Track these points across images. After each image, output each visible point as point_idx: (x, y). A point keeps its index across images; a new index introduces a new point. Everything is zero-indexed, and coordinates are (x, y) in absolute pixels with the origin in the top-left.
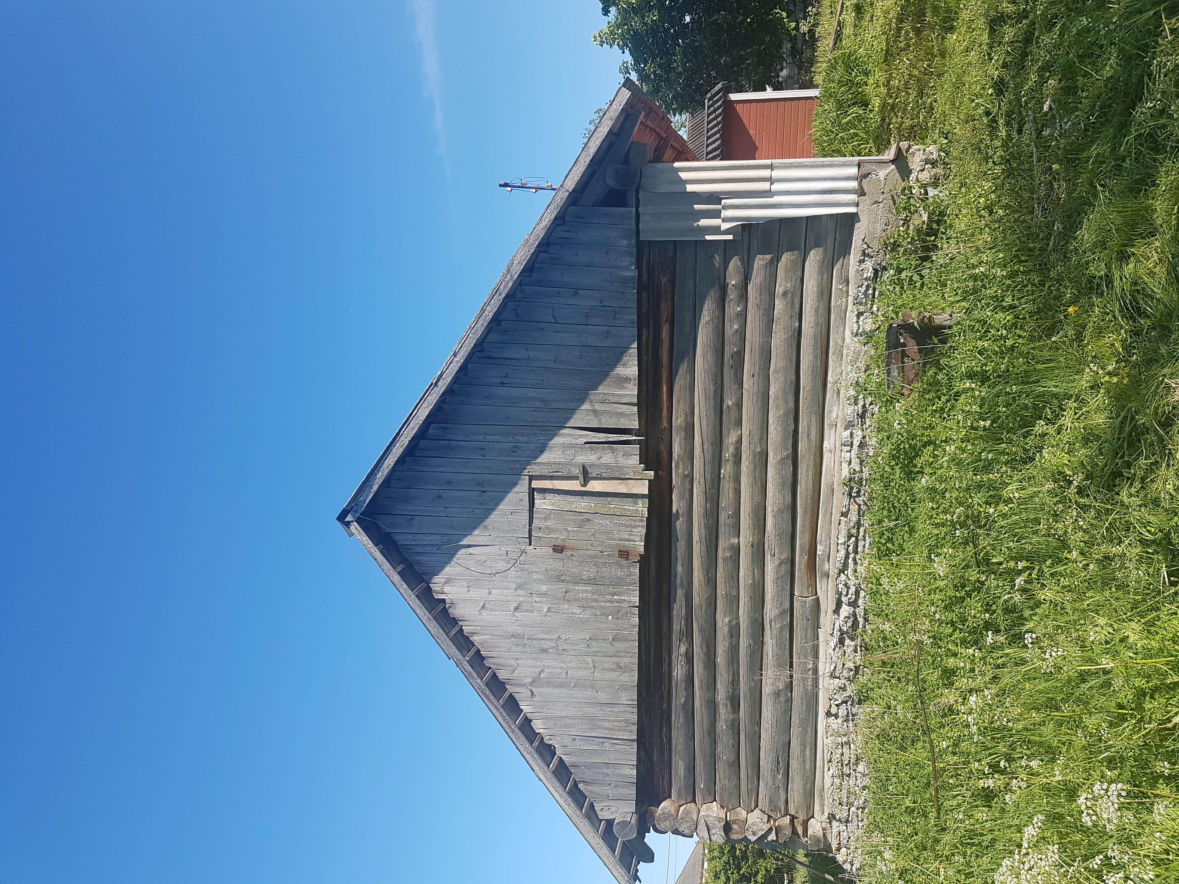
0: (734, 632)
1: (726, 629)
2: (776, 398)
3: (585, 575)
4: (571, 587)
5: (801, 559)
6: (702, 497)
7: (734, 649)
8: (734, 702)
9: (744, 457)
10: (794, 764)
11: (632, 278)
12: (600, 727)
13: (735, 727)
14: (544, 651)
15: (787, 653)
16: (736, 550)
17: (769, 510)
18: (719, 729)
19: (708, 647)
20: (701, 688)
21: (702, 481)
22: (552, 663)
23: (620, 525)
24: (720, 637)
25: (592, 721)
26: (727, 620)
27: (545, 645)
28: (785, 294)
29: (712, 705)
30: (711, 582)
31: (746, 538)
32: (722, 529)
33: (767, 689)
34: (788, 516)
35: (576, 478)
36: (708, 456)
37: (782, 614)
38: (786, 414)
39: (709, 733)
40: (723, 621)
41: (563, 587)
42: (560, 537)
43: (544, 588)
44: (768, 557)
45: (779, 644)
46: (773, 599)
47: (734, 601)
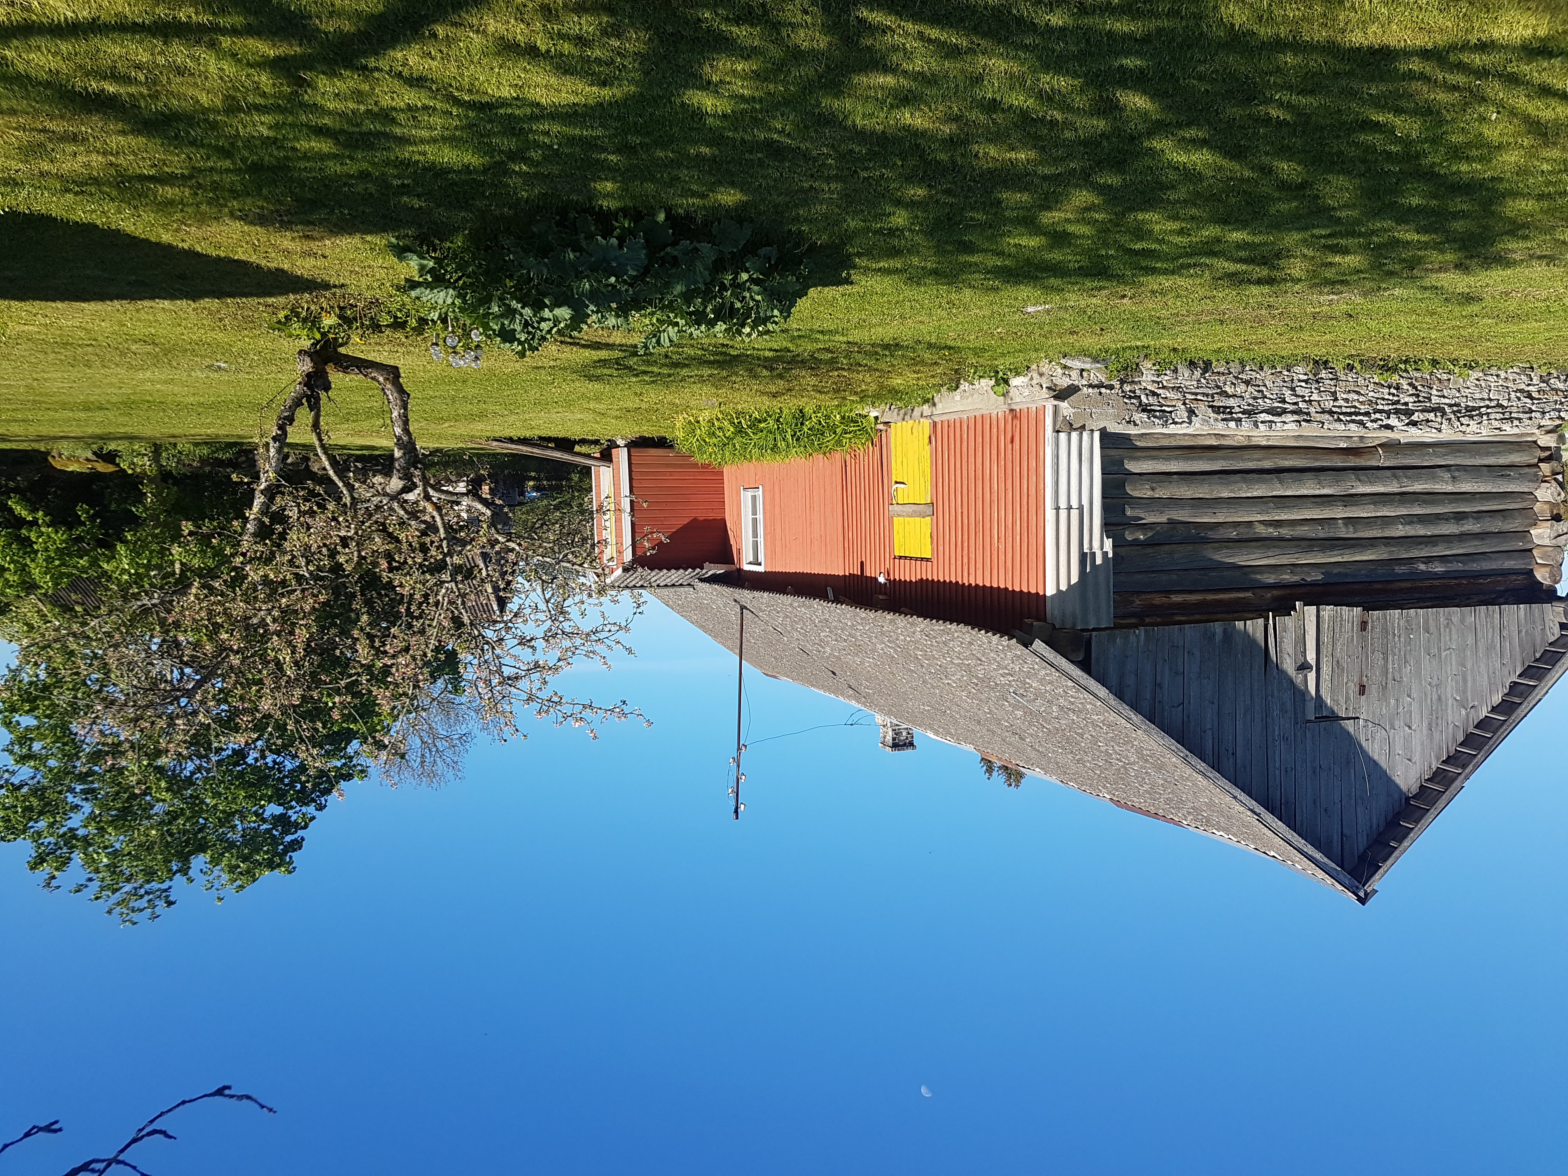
0: (1410, 520)
1: (1408, 527)
2: (1232, 491)
3: (1381, 662)
4: (1390, 676)
5: (1353, 462)
6: (1309, 555)
7: (1422, 519)
8: (1460, 517)
9: (1276, 518)
10: (1502, 460)
11: (1146, 631)
12: (1493, 641)
13: (1479, 515)
14: (1439, 699)
15: (1423, 471)
16: (1348, 520)
17: (1317, 492)
18: (1478, 531)
19: (1420, 544)
20: (1451, 549)
21: (1297, 555)
22: (1449, 689)
23: (1341, 631)
24: (1412, 533)
25: (1490, 648)
26: (1400, 527)
27: (1435, 697)
28: (1153, 489)
29: (1462, 537)
30: (1372, 542)
31: (1339, 513)
32: (1331, 535)
33: (1450, 488)
34: (1322, 476)
35: (1306, 676)
36: (1278, 551)
37: (1396, 477)
38: (1245, 481)
39: (1483, 539)
40: (1400, 531)
41: (1390, 683)
42: (1354, 688)
43: (1392, 701)
44: (1353, 491)
45: (1418, 479)
46: (1384, 486)
47: (1386, 521)
